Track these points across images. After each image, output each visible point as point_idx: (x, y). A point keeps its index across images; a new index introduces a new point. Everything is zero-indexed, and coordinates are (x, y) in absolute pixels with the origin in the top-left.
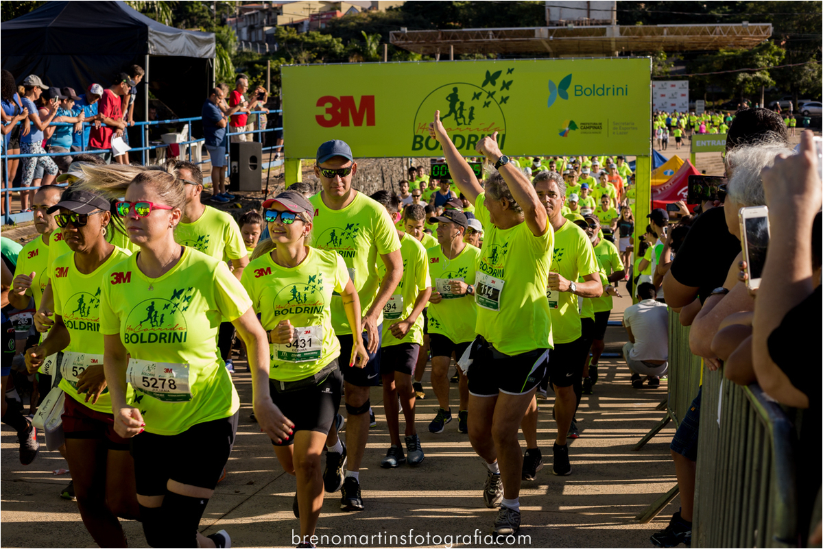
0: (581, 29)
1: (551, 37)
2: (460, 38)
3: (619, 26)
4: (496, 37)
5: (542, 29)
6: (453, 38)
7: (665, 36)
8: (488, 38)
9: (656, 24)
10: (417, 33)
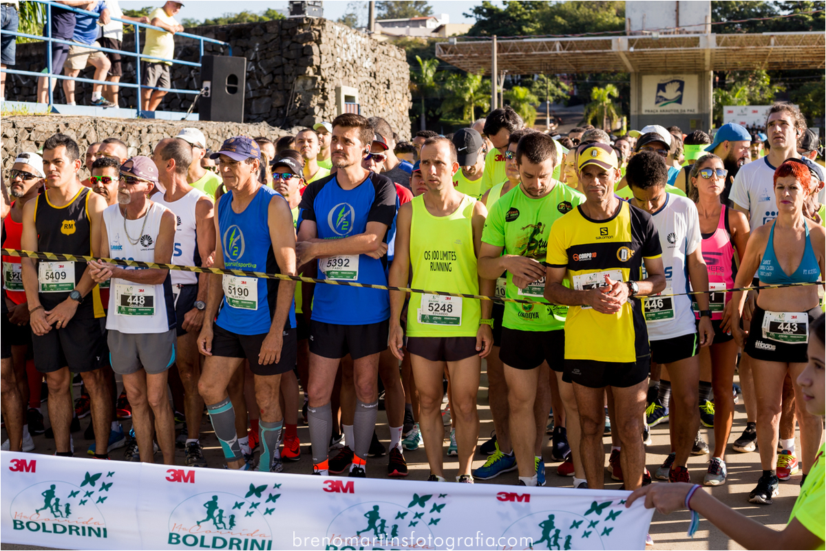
0: (668, 39)
1: (632, 49)
2: (521, 50)
3: (715, 35)
4: (564, 49)
5: (621, 38)
6: (511, 51)
7: (772, 47)
8: (555, 49)
9: (761, 32)
10: (469, 45)
